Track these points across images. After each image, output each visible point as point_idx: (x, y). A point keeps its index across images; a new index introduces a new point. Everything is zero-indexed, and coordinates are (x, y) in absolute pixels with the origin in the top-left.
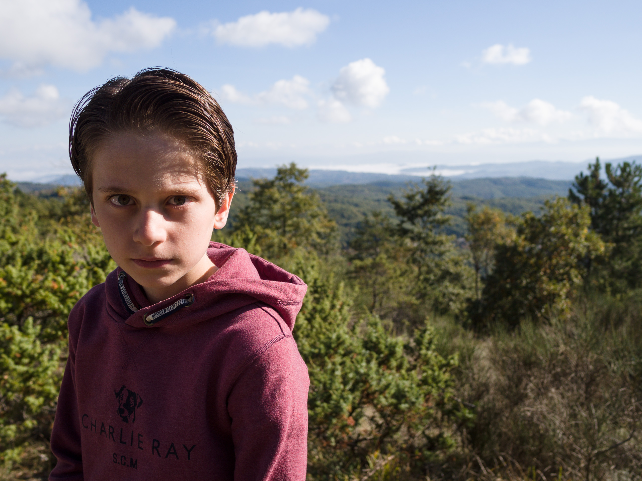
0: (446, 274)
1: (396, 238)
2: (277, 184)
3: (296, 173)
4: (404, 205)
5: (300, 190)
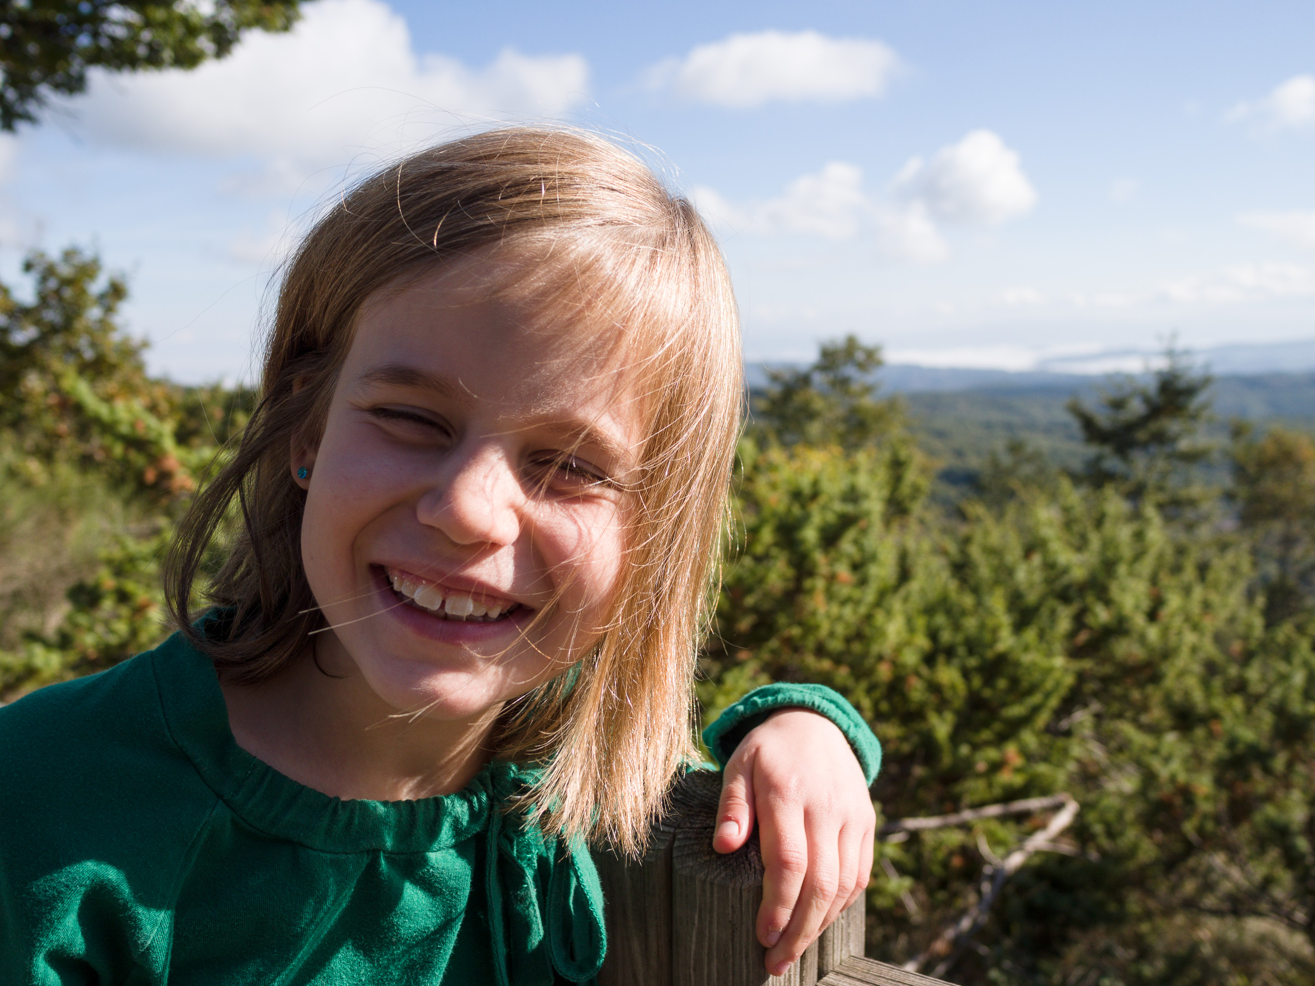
2: (819, 379)
3: (860, 356)
4: (1104, 419)
5: (868, 390)
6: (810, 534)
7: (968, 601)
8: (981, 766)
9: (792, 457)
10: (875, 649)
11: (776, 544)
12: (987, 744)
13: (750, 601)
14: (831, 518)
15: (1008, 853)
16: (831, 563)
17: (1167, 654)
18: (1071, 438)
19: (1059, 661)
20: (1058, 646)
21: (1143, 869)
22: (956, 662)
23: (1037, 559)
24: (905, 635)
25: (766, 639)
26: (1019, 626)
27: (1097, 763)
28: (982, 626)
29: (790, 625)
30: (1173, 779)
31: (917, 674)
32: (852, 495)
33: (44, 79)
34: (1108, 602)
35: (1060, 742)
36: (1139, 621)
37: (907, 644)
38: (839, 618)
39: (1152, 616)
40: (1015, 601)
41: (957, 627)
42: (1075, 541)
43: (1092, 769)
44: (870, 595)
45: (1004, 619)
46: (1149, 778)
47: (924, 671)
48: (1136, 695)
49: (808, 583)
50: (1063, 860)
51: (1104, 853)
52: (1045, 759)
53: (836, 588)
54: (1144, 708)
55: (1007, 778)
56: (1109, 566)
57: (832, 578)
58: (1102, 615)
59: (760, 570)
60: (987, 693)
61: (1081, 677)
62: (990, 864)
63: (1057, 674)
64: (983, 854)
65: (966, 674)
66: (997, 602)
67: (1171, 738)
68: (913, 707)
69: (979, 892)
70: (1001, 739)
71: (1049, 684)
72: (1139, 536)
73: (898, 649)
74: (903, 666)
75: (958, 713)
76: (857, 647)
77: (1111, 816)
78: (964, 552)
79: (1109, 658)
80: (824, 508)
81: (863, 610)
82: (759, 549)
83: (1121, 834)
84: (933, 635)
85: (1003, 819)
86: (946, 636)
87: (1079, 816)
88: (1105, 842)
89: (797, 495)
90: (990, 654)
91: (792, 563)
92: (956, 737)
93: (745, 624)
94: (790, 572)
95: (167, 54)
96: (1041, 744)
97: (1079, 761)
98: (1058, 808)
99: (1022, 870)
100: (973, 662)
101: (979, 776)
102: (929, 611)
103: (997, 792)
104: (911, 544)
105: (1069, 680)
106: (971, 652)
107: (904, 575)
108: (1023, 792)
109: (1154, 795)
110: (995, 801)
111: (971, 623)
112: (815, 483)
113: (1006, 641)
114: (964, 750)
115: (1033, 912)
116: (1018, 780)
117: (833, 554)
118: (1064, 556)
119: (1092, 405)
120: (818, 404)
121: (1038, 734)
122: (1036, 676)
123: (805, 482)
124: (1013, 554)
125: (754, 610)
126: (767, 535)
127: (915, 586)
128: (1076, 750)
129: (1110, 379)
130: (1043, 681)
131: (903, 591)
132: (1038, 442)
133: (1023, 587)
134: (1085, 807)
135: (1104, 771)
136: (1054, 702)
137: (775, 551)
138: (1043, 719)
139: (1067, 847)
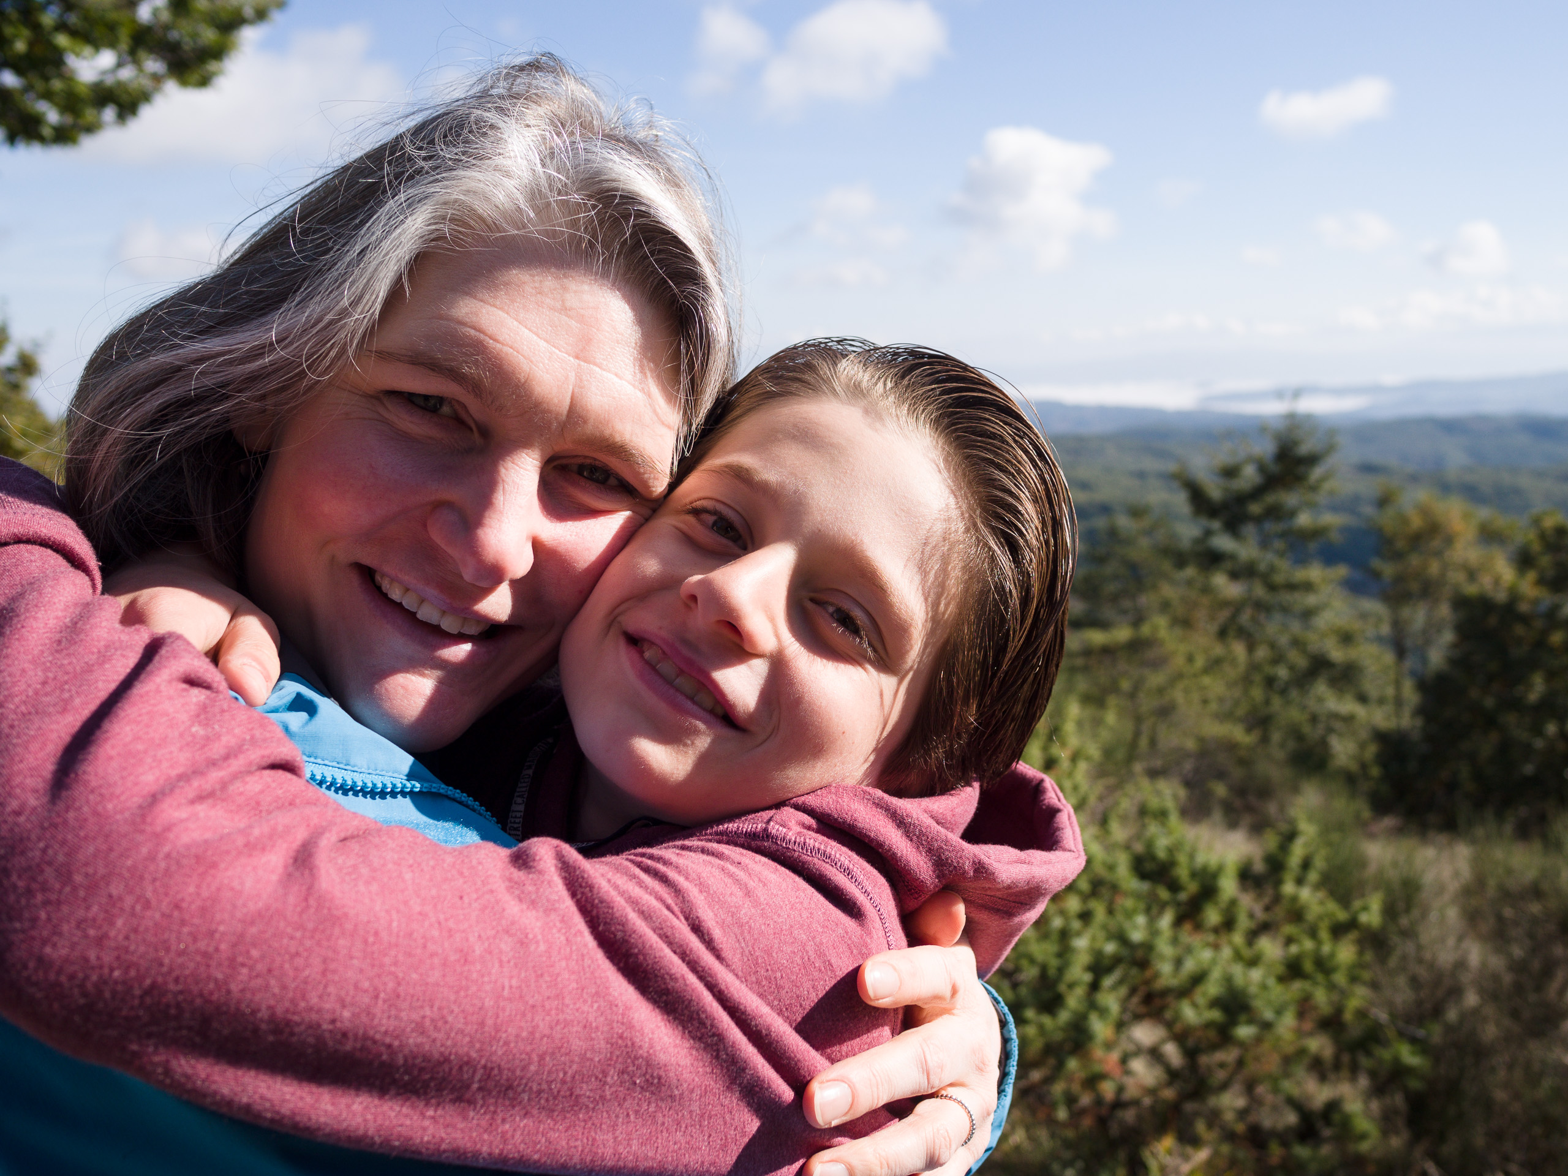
0: (1319, 665)
1: (1190, 572)
4: (1214, 488)
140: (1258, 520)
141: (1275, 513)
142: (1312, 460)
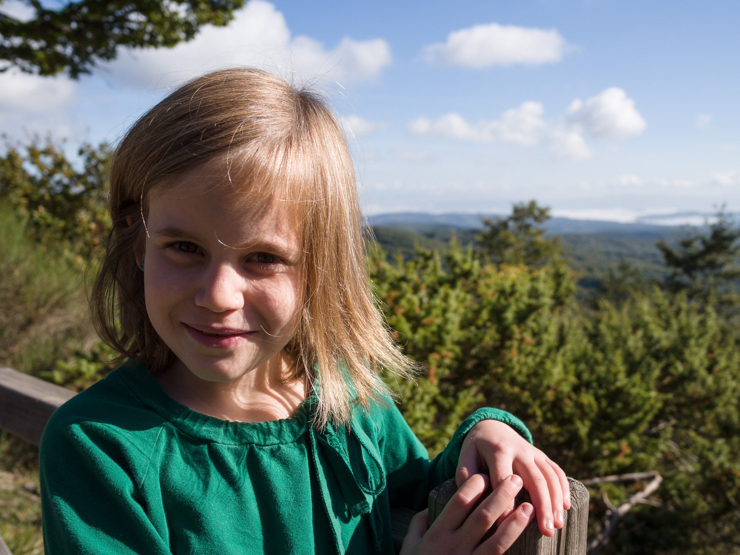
2: (512, 224)
3: (536, 213)
4: (678, 252)
5: (540, 232)
6: (509, 315)
7: (599, 356)
8: (606, 453)
9: (499, 270)
10: (545, 382)
11: (489, 320)
12: (609, 439)
13: (474, 351)
14: (522, 306)
15: (620, 505)
16: (521, 333)
17: (719, 393)
18: (657, 262)
19: (653, 394)
20: (652, 384)
21: (700, 517)
22: (591, 391)
23: (640, 333)
24: (562, 376)
25: (482, 374)
26: (630, 373)
27: (673, 454)
28: (608, 371)
29: (496, 367)
30: (721, 465)
31: (569, 398)
32: (534, 293)
33: (95, 51)
34: (683, 361)
35: (654, 441)
36: (703, 372)
37: (564, 380)
38: (525, 364)
39: (710, 370)
40: (628, 357)
41: (592, 371)
42: (663, 324)
43: (670, 457)
44: (543, 352)
45: (621, 368)
46: (706, 464)
47: (574, 396)
48: (698, 415)
49: (508, 343)
50: (653, 509)
51: (677, 507)
52: (643, 450)
53: (524, 346)
54: (703, 423)
55: (620, 460)
56: (684, 340)
57: (522, 340)
58: (680, 368)
59: (480, 334)
60: (610, 410)
61: (666, 403)
62: (610, 509)
63: (652, 401)
64: (606, 503)
65: (597, 398)
66: (618, 358)
67: (720, 442)
68: (566, 416)
69: (603, 526)
70: (618, 437)
71: (647, 407)
72: (703, 323)
73: (559, 383)
74: (561, 392)
75: (592, 421)
76: (534, 381)
77: (682, 486)
78: (596, 327)
79: (683, 393)
80: (517, 300)
81: (538, 359)
82: (480, 322)
83: (688, 496)
84: (578, 375)
85: (618, 484)
86: (586, 376)
87: (662, 485)
88: (678, 501)
89: (502, 292)
90: (612, 388)
91: (498, 331)
92: (591, 435)
93: (470, 365)
94: (497, 336)
95: (160, 38)
96: (641, 441)
97: (663, 452)
98: (651, 479)
99: (628, 514)
100: (602, 392)
101: (604, 458)
102: (576, 361)
103: (615, 467)
104: (566, 322)
105: (659, 405)
106: (600, 386)
107: (562, 340)
108: (630, 469)
109: (708, 474)
110: (613, 473)
111: (601, 369)
112: (513, 286)
113: (622, 381)
114: (596, 442)
115: (634, 539)
116: (627, 461)
117: (523, 327)
118: (657, 333)
119: (671, 243)
120: (512, 239)
121: (640, 435)
122: (640, 402)
123: (507, 285)
124: (627, 331)
125: (476, 357)
126: (485, 315)
127: (568, 347)
128: (662, 447)
129: (682, 228)
130: (643, 405)
131: (562, 350)
132: (638, 264)
133: (632, 350)
134: (666, 479)
135: (678, 459)
136: (650, 417)
137: (489, 324)
138: (643, 427)
139: (655, 502)
140: (702, 269)
141: (712, 265)
142: (731, 238)
